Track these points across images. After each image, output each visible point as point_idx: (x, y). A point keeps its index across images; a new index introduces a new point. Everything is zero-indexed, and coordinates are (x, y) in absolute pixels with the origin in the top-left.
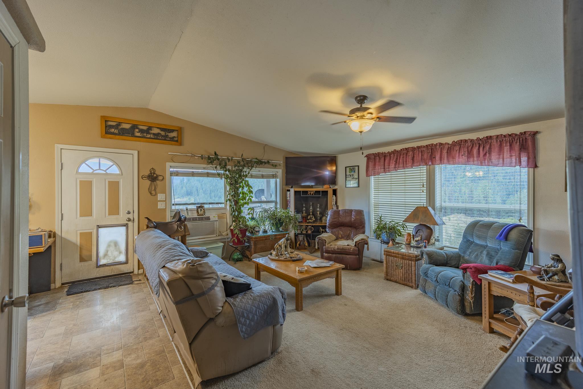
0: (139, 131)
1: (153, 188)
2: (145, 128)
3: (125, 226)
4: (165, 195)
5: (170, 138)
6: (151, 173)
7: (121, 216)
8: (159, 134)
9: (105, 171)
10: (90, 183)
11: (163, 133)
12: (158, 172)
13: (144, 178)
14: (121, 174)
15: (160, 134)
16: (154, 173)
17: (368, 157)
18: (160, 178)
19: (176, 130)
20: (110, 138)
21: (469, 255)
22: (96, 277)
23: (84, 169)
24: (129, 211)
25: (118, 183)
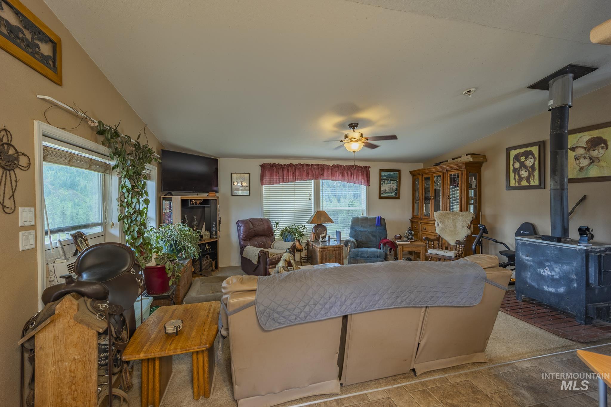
4: (33, 209)
5: (42, 56)
8: (20, 29)
15: (23, 32)
17: (263, 166)
19: (52, 41)
21: (361, 238)
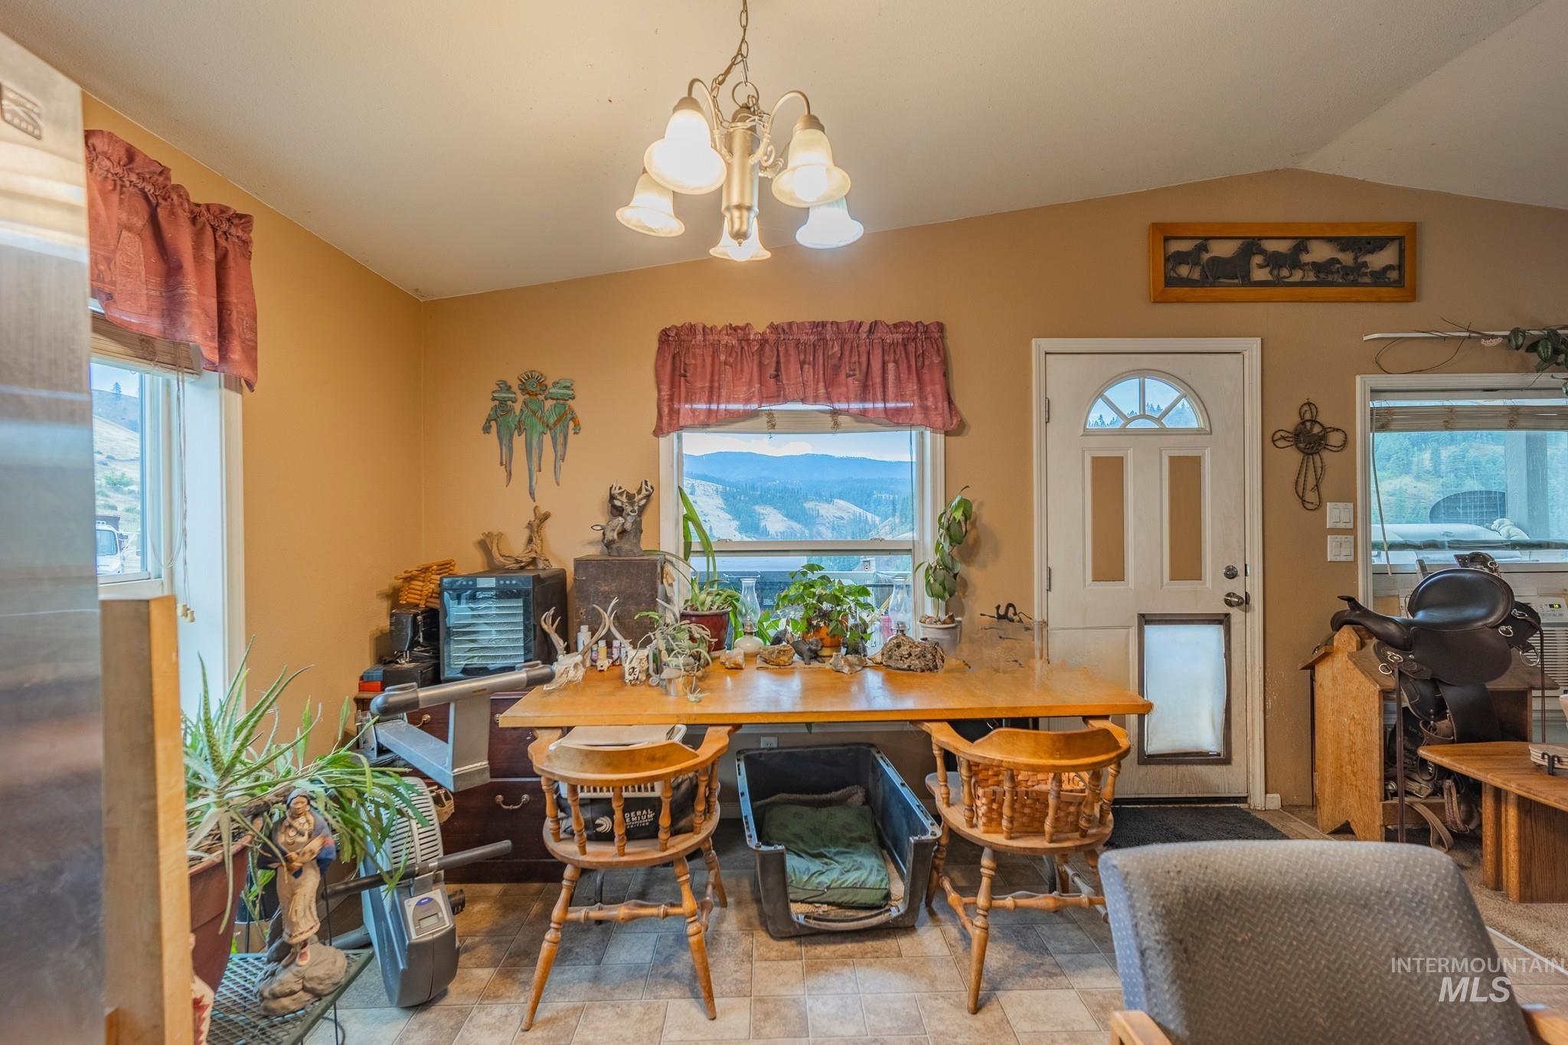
0: (1265, 260)
1: (1311, 481)
2: (1283, 247)
3: (1220, 622)
4: (1351, 505)
5: (1373, 274)
6: (1303, 423)
7: (1209, 584)
8: (1333, 261)
9: (1158, 420)
10: (1118, 463)
11: (1347, 258)
12: (1326, 418)
13: (1281, 443)
14: (1208, 429)
15: (1338, 261)
16: (1314, 421)
18: (1335, 439)
19: (1392, 239)
20: (1180, 301)
22: (1137, 796)
23: (1100, 415)
24: (1228, 569)
25: (1197, 461)
